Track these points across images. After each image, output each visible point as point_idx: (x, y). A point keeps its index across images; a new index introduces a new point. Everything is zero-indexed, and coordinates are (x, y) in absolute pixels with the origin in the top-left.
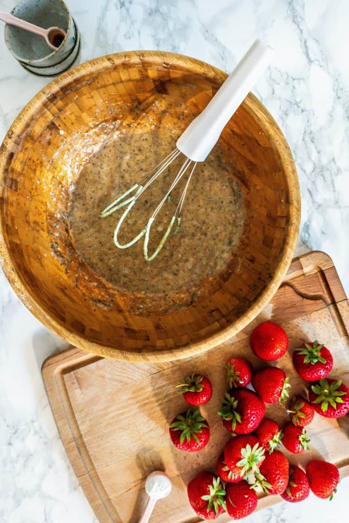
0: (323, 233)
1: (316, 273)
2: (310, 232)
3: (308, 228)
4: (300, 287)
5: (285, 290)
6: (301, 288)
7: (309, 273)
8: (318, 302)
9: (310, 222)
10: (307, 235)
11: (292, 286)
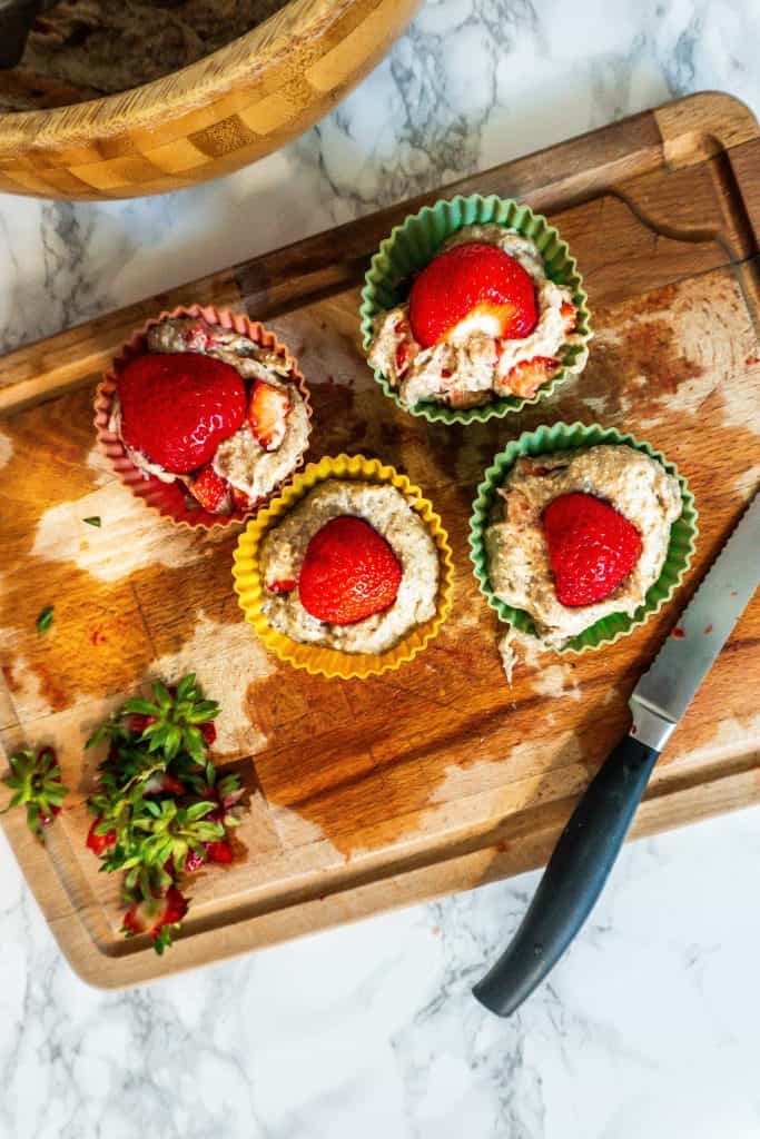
0: (736, 65)
1: (703, 164)
2: (698, 60)
3: (690, 50)
4: (649, 206)
5: (602, 206)
6: (653, 210)
7: (680, 161)
8: (703, 246)
9: (699, 31)
10: (686, 73)
11: (622, 198)
